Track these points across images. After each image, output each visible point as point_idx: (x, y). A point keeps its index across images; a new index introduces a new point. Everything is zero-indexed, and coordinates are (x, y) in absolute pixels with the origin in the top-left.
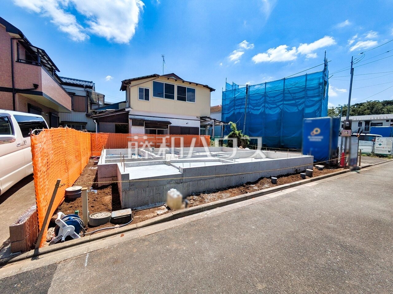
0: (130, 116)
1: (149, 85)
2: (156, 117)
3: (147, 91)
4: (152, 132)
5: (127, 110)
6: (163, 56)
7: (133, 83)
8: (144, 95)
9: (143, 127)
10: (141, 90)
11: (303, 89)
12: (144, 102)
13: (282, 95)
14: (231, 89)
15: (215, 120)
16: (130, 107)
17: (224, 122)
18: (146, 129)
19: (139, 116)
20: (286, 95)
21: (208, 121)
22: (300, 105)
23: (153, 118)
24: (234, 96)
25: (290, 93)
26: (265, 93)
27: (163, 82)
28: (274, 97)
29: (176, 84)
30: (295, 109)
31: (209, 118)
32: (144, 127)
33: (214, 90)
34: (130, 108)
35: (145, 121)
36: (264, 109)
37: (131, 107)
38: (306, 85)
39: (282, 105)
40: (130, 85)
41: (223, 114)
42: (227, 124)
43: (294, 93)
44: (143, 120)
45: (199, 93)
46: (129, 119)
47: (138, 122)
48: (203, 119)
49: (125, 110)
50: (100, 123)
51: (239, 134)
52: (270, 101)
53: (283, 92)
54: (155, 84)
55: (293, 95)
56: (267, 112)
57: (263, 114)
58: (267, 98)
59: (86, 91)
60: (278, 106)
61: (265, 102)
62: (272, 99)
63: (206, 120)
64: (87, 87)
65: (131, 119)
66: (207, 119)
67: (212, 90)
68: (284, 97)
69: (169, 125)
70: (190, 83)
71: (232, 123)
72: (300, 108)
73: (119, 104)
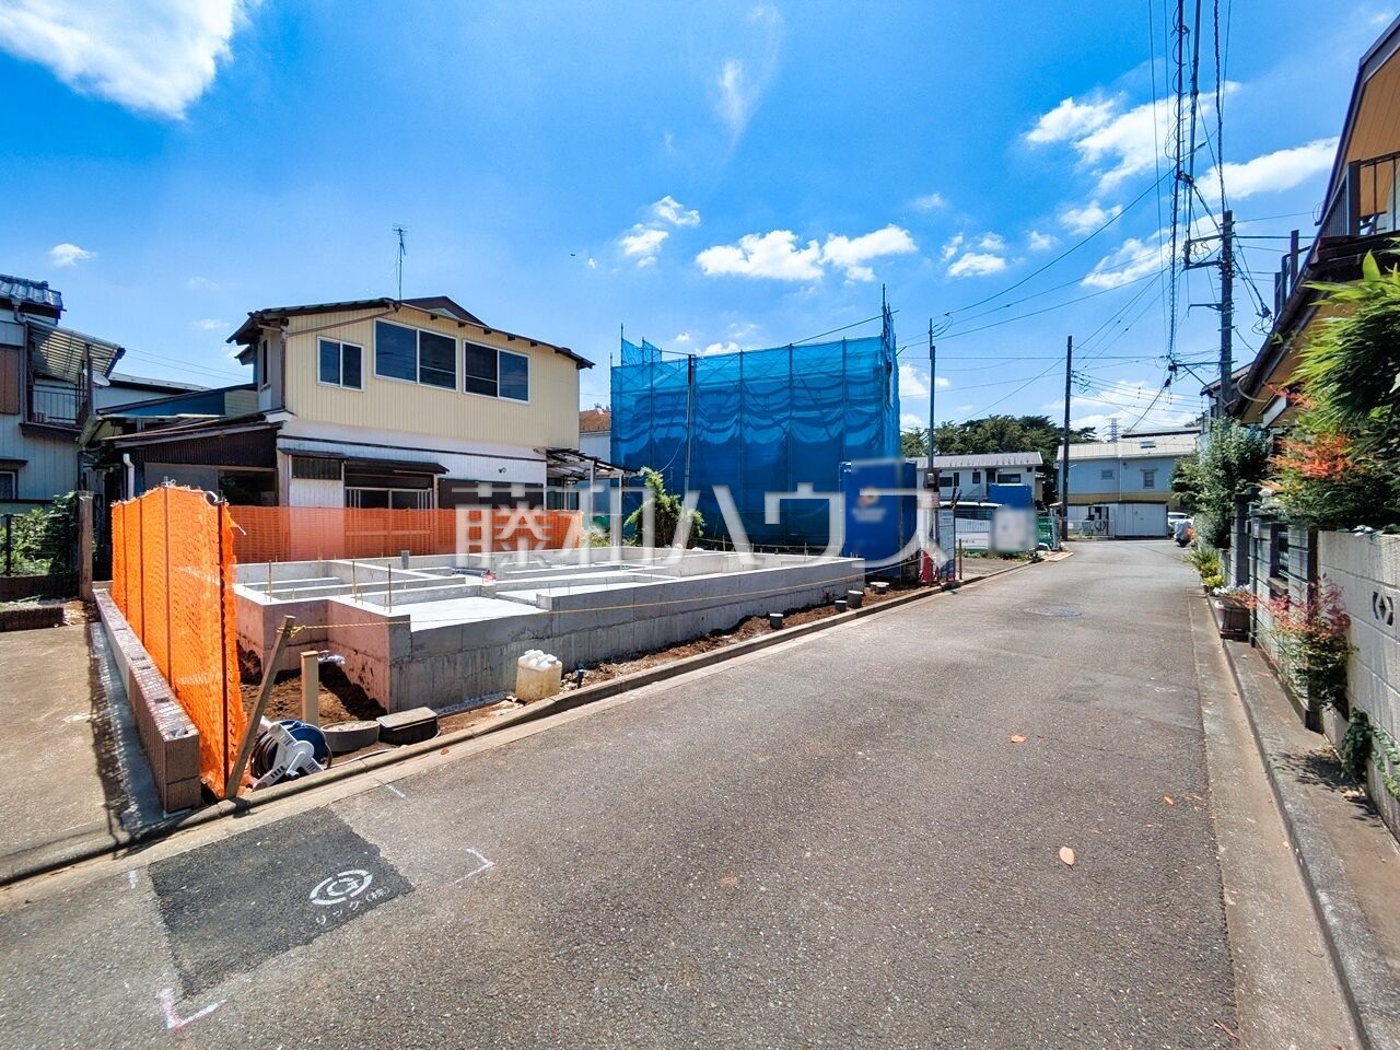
0: (281, 443)
1: (361, 334)
2: (386, 447)
3: (353, 354)
4: (373, 501)
5: (271, 419)
6: (400, 231)
7: (296, 323)
8: (342, 366)
9: (336, 482)
10: (328, 349)
11: (839, 380)
12: (339, 393)
13: (786, 393)
14: (638, 361)
15: (596, 460)
16: (283, 407)
17: (625, 469)
18: (348, 491)
19: (321, 444)
20: (797, 392)
21: (574, 464)
22: (832, 423)
23: (374, 449)
24: (649, 385)
25: (805, 388)
26: (742, 381)
27: (413, 328)
28: (766, 396)
29: (462, 339)
30: (819, 436)
31: (575, 453)
32: (340, 484)
33: (590, 365)
34: (285, 413)
35: (347, 459)
36: (741, 430)
37: (289, 405)
38: (844, 371)
39: (788, 422)
40: (284, 328)
41: (614, 441)
42: (634, 475)
43: (818, 390)
44: (339, 456)
45: (539, 372)
46: (278, 453)
47: (314, 465)
48: (554, 455)
49: (264, 418)
50: (146, 464)
51: (672, 506)
52: (754, 405)
53: (791, 384)
54: (382, 330)
55: (813, 392)
56: (748, 441)
57: (736, 442)
58: (749, 399)
59: (21, 324)
60: (778, 423)
61: (742, 408)
62: (761, 401)
63: (564, 461)
64: (28, 306)
65: (286, 451)
66: (569, 458)
67: (582, 363)
68: (792, 397)
69: (436, 477)
70: (511, 338)
71: (649, 470)
72: (834, 431)
73: (227, 395)
